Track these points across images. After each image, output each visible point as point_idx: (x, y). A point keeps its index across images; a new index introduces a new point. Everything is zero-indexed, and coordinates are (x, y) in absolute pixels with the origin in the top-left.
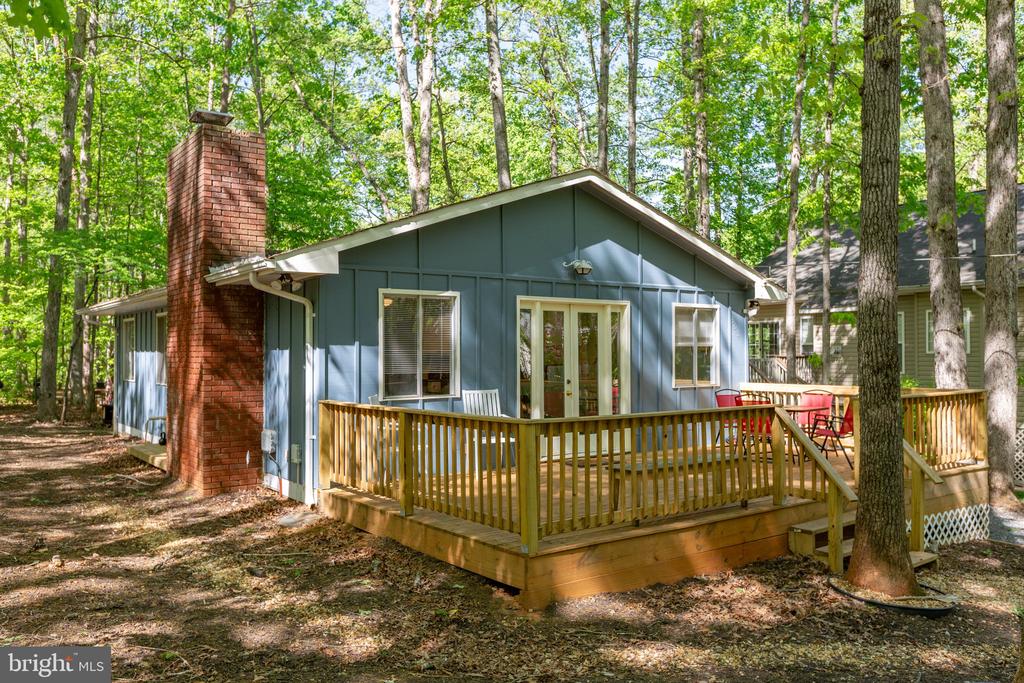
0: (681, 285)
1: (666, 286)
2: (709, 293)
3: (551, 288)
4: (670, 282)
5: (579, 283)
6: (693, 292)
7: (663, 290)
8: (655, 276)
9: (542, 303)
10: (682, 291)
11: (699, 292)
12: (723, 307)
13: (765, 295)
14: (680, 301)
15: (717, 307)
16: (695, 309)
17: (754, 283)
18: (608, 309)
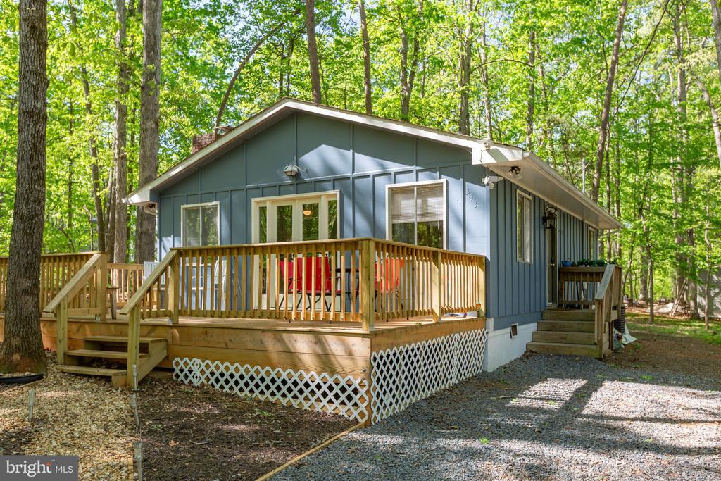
0: (393, 167)
1: (379, 171)
2: (431, 168)
3: (279, 189)
4: (382, 167)
5: (299, 182)
6: (412, 172)
7: (375, 176)
8: (367, 164)
9: (273, 201)
10: (396, 173)
11: (418, 171)
12: (451, 180)
13: (487, 160)
14: (395, 182)
15: (443, 180)
16: (414, 186)
17: (471, 149)
18: (323, 200)
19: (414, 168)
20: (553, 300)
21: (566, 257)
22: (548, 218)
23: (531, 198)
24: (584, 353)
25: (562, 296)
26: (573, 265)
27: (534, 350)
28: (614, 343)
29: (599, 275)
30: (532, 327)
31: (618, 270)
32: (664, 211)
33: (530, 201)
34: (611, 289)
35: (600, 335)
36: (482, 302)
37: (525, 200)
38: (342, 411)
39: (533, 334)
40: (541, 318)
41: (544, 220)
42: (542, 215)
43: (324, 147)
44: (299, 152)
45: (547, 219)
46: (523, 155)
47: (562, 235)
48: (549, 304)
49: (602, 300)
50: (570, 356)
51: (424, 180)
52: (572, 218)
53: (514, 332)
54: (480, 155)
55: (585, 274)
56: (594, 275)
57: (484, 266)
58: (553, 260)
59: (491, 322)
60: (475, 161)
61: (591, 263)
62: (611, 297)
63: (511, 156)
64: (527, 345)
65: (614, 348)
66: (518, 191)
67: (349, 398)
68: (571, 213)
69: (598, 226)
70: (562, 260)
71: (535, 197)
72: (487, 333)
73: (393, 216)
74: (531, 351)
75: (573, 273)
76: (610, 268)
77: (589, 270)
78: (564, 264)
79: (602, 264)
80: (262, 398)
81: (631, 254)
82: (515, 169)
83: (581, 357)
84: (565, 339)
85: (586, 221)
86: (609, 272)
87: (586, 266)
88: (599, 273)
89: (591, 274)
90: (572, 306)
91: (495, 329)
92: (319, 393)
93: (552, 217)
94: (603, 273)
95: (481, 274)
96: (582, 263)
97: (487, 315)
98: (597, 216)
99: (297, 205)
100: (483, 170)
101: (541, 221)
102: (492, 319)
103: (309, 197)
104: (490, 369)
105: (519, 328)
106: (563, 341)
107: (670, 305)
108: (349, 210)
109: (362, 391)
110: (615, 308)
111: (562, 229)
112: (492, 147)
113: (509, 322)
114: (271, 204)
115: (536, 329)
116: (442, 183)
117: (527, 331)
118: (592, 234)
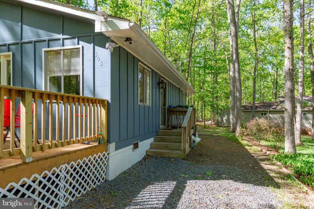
1: (38, 39)
6: (60, 40)
7: (35, 42)
10: (49, 41)
11: (64, 39)
12: (85, 46)
13: (104, 27)
14: (49, 47)
16: (61, 50)
17: (94, 21)
19: (61, 37)
20: (164, 124)
21: (171, 103)
22: (160, 83)
23: (150, 70)
24: (176, 156)
25: (169, 122)
26: (174, 107)
27: (150, 154)
28: (192, 144)
30: (150, 141)
31: (194, 110)
32: (209, 89)
33: (149, 72)
34: (191, 120)
35: (184, 146)
37: (145, 70)
39: (151, 144)
40: (156, 134)
41: (159, 84)
42: (158, 81)
46: (129, 25)
47: (170, 93)
48: (161, 126)
49: (186, 127)
50: (169, 158)
51: (68, 46)
52: (175, 86)
53: (136, 146)
55: (179, 111)
56: (183, 112)
57: (106, 107)
58: (164, 105)
61: (183, 107)
62: (190, 124)
64: (146, 151)
65: (192, 147)
66: (139, 63)
68: (173, 83)
69: (186, 92)
70: (170, 105)
71: (152, 70)
72: (108, 154)
74: (148, 155)
75: (174, 111)
76: (190, 109)
77: (181, 110)
78: (170, 107)
79: (187, 107)
81: (198, 104)
82: (128, 39)
83: (174, 158)
84: (167, 147)
85: (181, 89)
86: (190, 111)
87: (180, 108)
88: (186, 111)
89: (182, 112)
91: (117, 149)
93: (162, 82)
94: (187, 111)
95: (104, 112)
96: (178, 106)
98: (186, 86)
101: (157, 84)
102: (114, 143)
104: (111, 178)
105: (140, 144)
106: (166, 148)
107: (210, 121)
110: (192, 128)
111: (170, 90)
112: (109, 19)
113: (131, 142)
115: (153, 141)
116: (79, 48)
118: (184, 95)
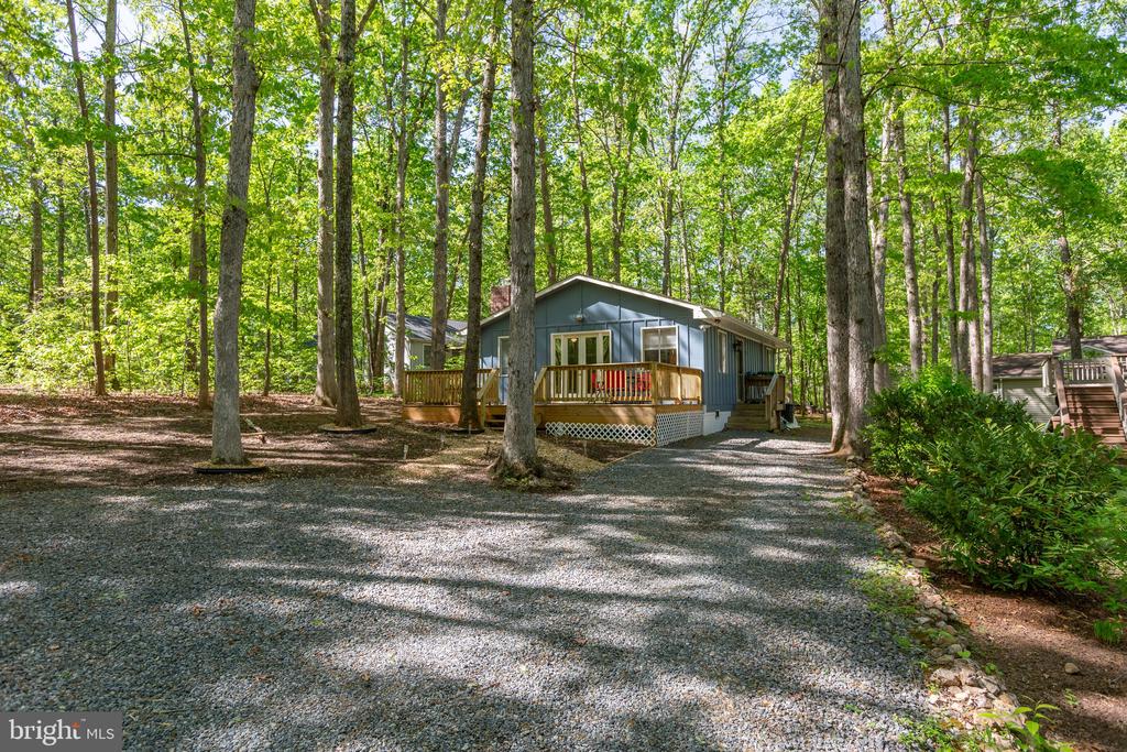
0: (647, 317)
1: (636, 319)
2: (668, 319)
3: (570, 328)
4: (639, 317)
5: (583, 324)
6: (657, 320)
7: (634, 322)
8: (629, 315)
9: (565, 336)
10: (647, 321)
11: (661, 320)
12: (681, 326)
13: (702, 316)
14: (647, 326)
15: (676, 326)
16: (658, 329)
17: (693, 310)
18: (599, 335)
19: (658, 318)
20: (741, 397)
21: (749, 370)
22: (737, 343)
24: (760, 428)
25: (747, 395)
26: (753, 375)
27: (729, 427)
28: (781, 426)
29: (767, 382)
30: (728, 414)
31: (783, 378)
33: (725, 334)
34: (777, 389)
35: (769, 417)
36: (700, 395)
37: (722, 334)
38: (643, 442)
39: (728, 418)
40: (734, 408)
41: (735, 346)
42: (733, 342)
43: (600, 303)
44: (583, 306)
45: (736, 346)
47: (746, 355)
48: (738, 400)
49: (770, 396)
50: (752, 430)
51: (665, 325)
52: (753, 342)
53: (718, 415)
54: (698, 313)
55: (760, 380)
57: (701, 376)
58: (741, 372)
59: (705, 407)
60: (695, 317)
61: (766, 374)
62: (776, 394)
63: (715, 314)
64: (724, 424)
65: (781, 429)
66: (719, 331)
67: (646, 435)
68: (751, 339)
69: (774, 346)
70: (747, 371)
71: (728, 332)
72: (703, 413)
73: (645, 346)
74: (727, 426)
75: (753, 380)
76: (775, 376)
77: (763, 378)
78: (747, 374)
79: (771, 374)
80: (611, 440)
82: (717, 320)
83: (758, 430)
85: (764, 344)
86: (774, 379)
87: (762, 375)
89: (764, 380)
90: (754, 402)
91: (708, 411)
92: (630, 435)
93: (740, 343)
95: (700, 379)
96: (759, 373)
97: (703, 403)
98: (772, 341)
99: (581, 338)
100: (700, 321)
101: (733, 346)
103: (590, 334)
104: (705, 434)
105: (720, 413)
106: (747, 422)
108: (617, 339)
109: (652, 432)
110: (780, 403)
111: (746, 350)
112: (704, 310)
113: (715, 408)
114: (563, 337)
115: (730, 415)
116: (676, 328)
117: (725, 415)
118: (769, 352)
